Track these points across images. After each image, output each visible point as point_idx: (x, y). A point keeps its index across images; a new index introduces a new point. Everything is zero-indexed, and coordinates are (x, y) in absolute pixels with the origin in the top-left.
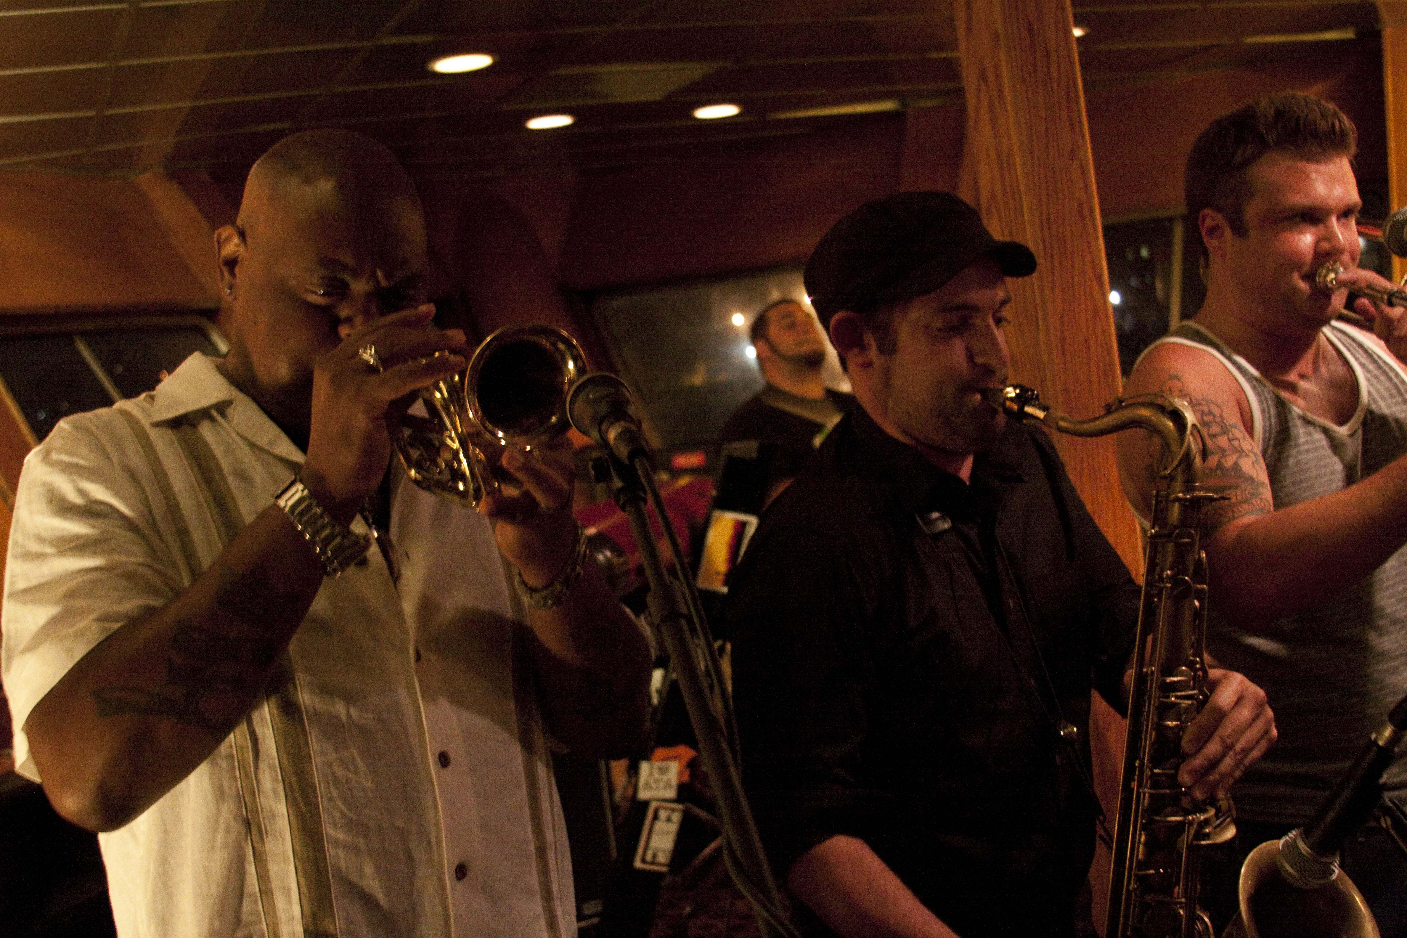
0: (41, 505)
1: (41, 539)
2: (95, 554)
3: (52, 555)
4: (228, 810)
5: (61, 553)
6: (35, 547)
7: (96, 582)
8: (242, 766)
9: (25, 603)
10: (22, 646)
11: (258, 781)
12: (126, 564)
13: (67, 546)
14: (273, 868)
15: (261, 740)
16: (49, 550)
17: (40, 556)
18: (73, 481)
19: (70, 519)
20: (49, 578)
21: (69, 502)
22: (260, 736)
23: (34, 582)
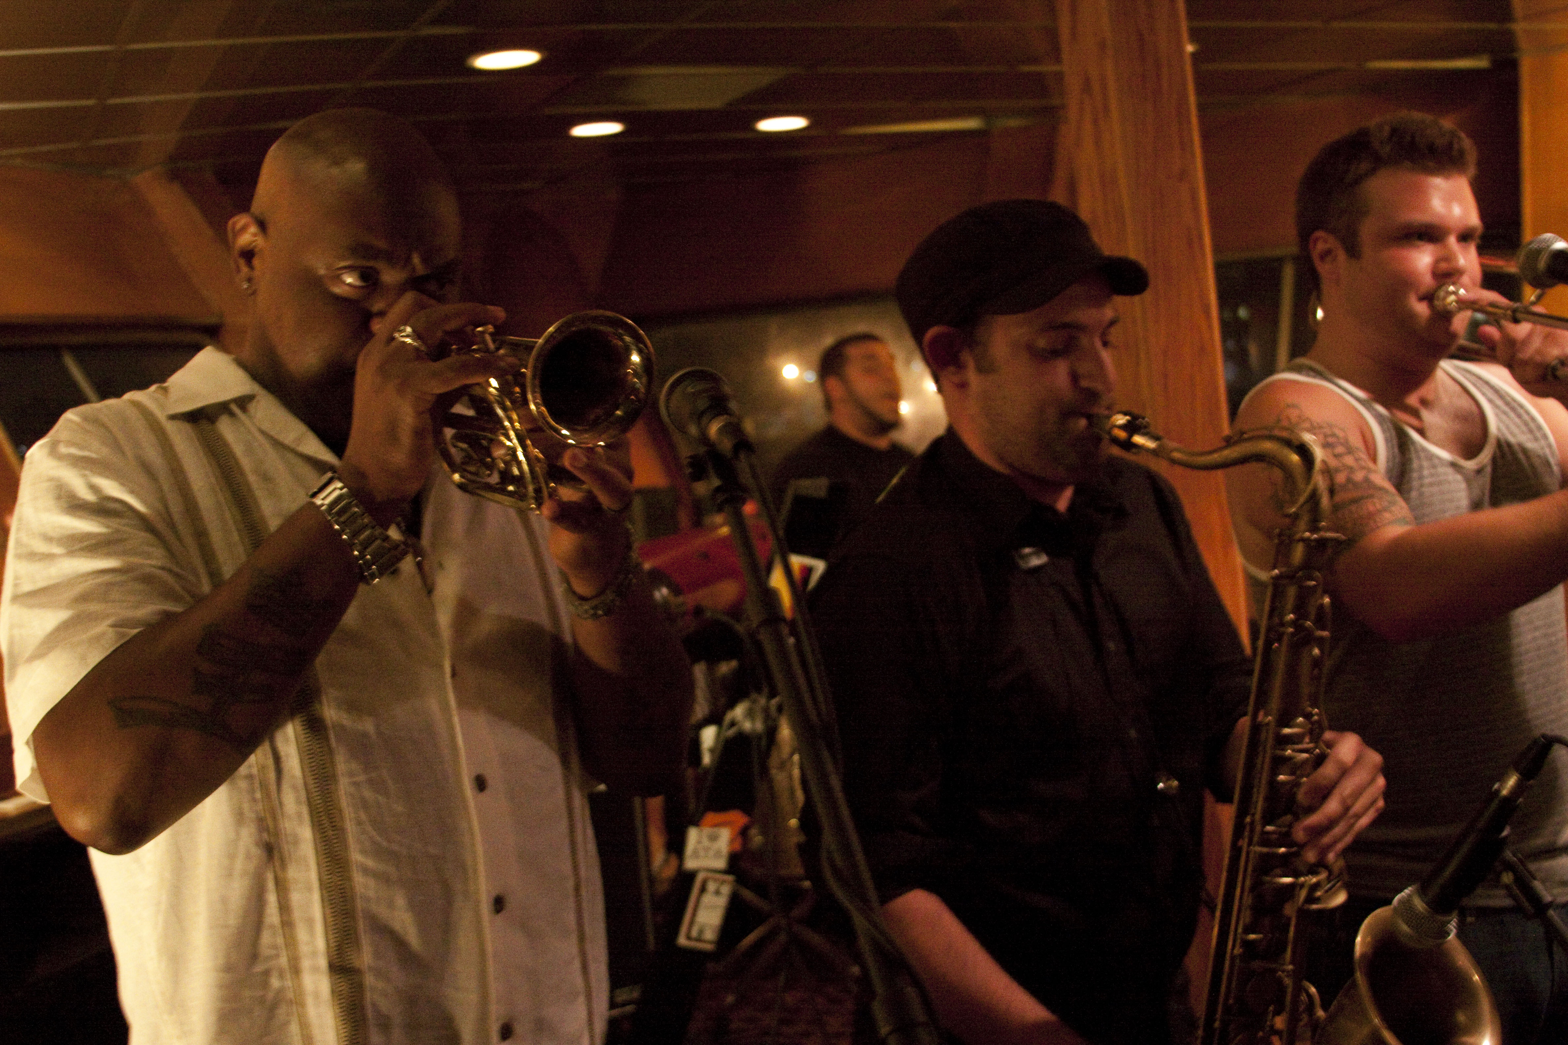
0: (49, 501)
1: (48, 539)
2: (108, 555)
3: (60, 556)
4: (248, 836)
5: (71, 553)
6: (41, 547)
7: (110, 585)
8: (264, 786)
9: (31, 607)
10: (27, 655)
11: (281, 803)
12: (142, 565)
13: (77, 547)
14: (296, 897)
15: (284, 759)
16: (57, 550)
17: (49, 557)
18: (84, 476)
19: (80, 517)
20: (57, 581)
21: (79, 499)
22: (282, 754)
23: (41, 584)
